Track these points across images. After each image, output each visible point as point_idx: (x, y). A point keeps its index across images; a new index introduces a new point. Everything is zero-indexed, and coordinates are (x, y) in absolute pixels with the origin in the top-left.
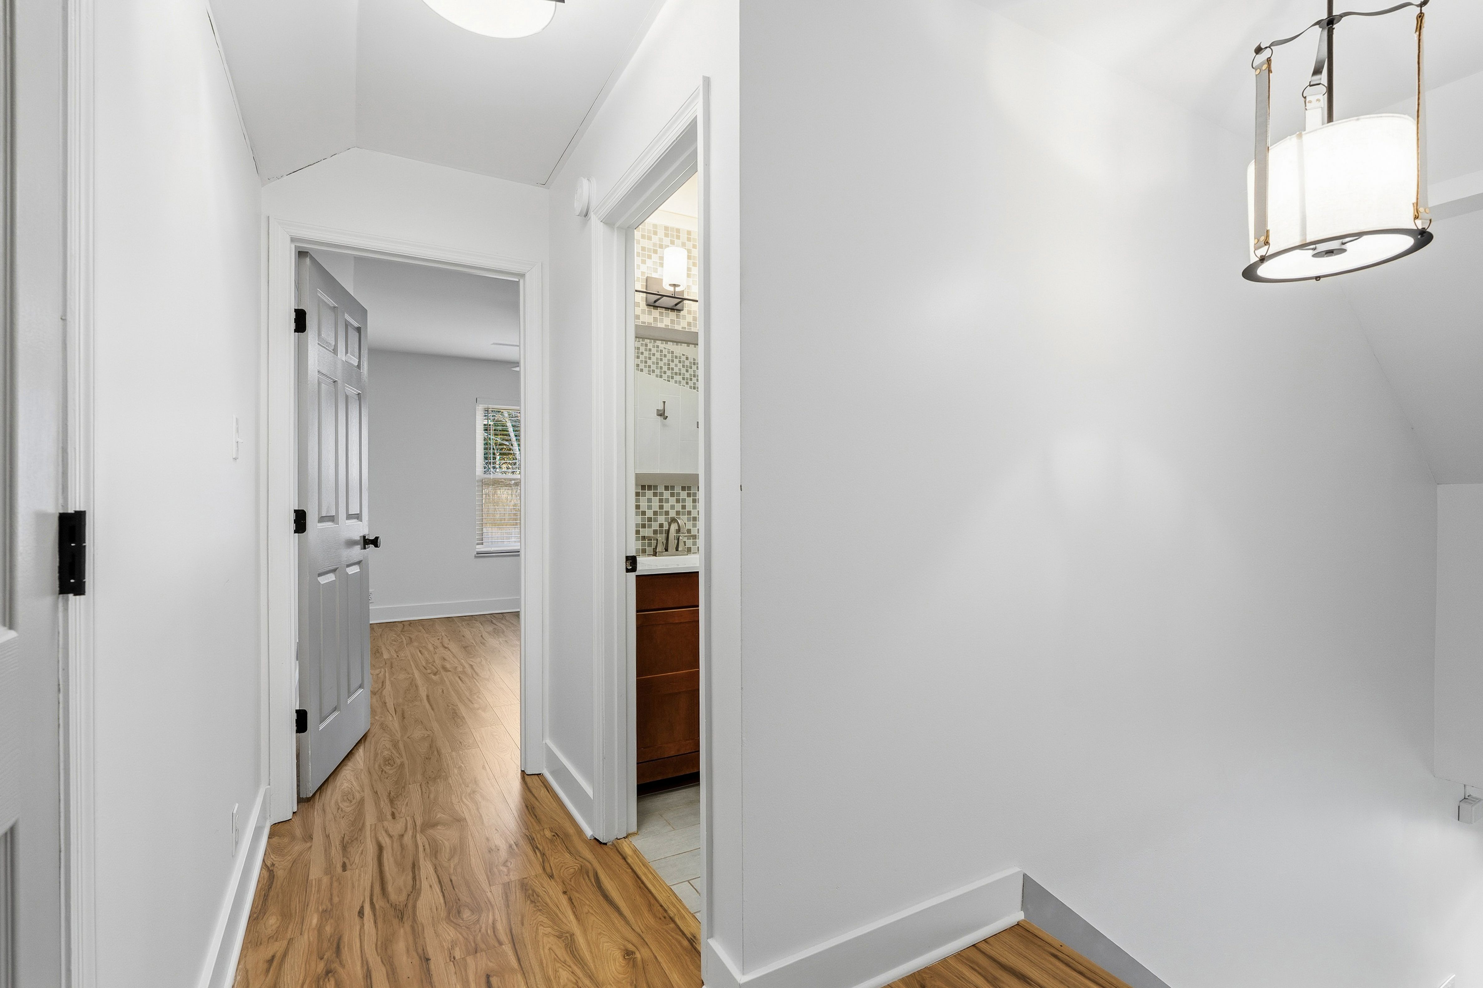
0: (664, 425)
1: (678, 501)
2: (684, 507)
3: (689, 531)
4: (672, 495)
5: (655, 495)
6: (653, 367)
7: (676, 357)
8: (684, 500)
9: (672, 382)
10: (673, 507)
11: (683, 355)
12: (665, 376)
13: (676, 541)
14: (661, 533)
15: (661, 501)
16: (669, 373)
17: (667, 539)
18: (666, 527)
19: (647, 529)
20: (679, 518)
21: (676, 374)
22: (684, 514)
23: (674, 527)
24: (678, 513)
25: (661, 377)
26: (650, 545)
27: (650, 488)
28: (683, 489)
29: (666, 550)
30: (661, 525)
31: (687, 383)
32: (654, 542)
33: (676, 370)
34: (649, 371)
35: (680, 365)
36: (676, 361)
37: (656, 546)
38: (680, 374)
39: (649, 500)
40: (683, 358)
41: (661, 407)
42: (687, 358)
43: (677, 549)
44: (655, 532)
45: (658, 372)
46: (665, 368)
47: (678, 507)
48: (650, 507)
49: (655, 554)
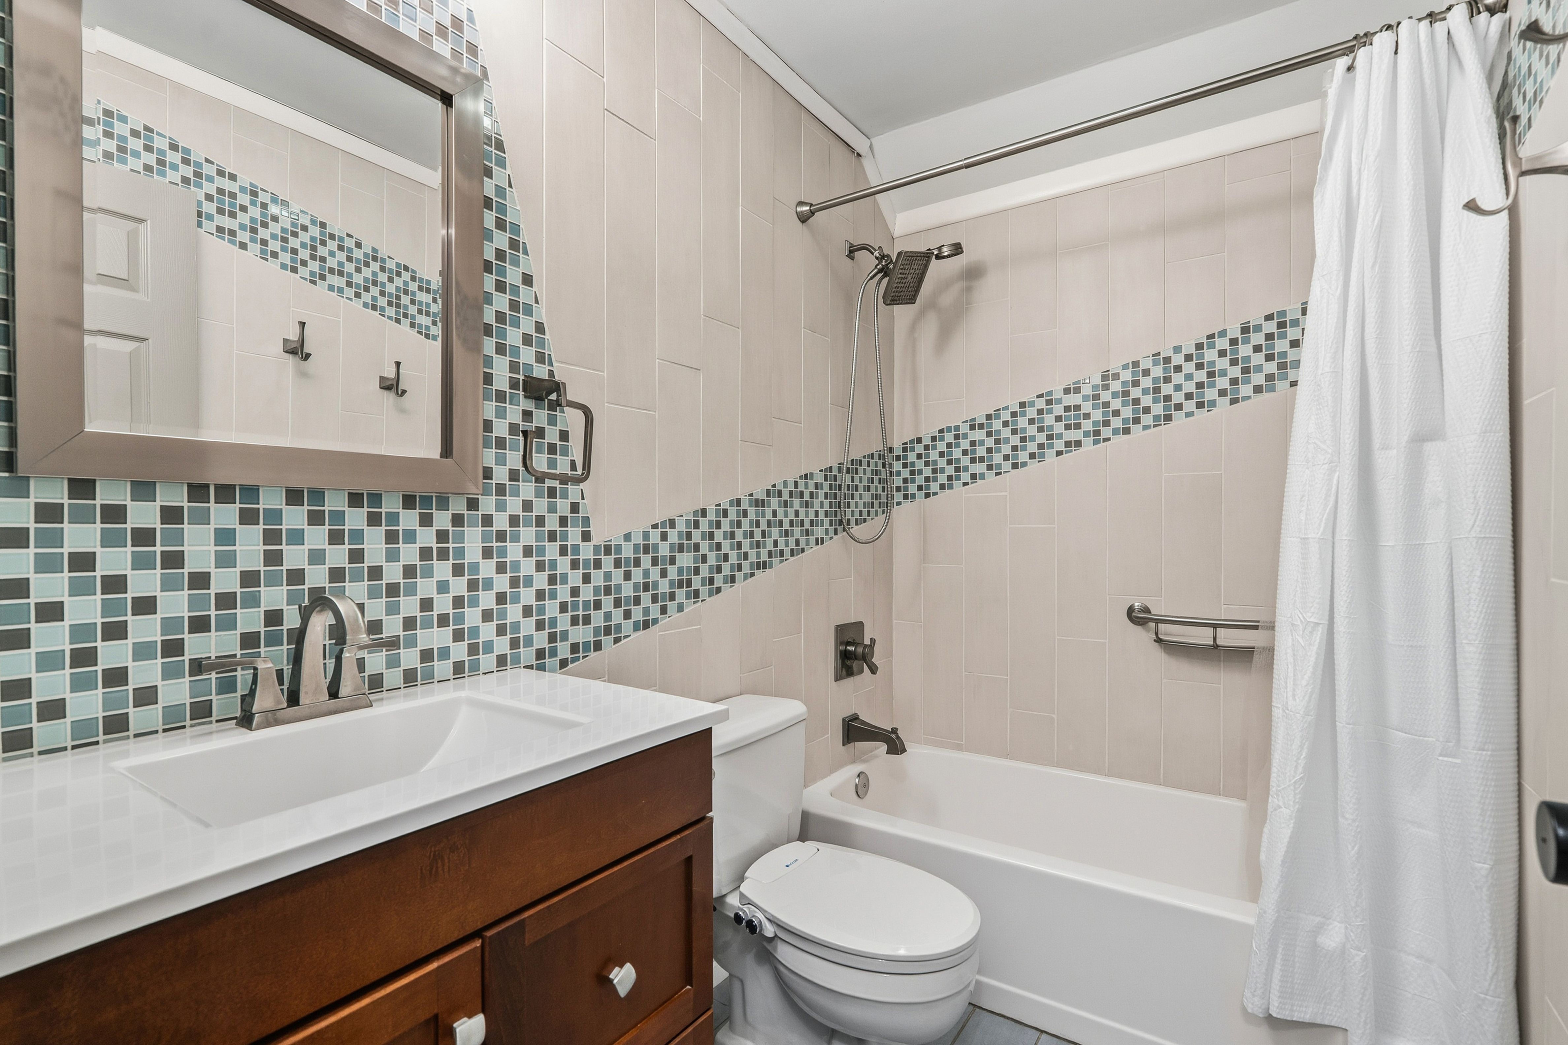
0: (303, 374)
1: (336, 538)
2: (356, 556)
3: (375, 627)
4: (315, 519)
5: (248, 517)
6: (275, 245)
7: (332, 237)
8: (357, 536)
9: (322, 286)
10: (317, 557)
11: (348, 235)
12: (304, 272)
13: (331, 663)
14: (273, 640)
15: (272, 537)
16: (314, 266)
17: (297, 659)
18: (292, 620)
19: (213, 633)
20: (341, 593)
21: (331, 271)
22: (357, 577)
23: (320, 623)
24: (337, 575)
25: (294, 270)
26: (227, 686)
27: (225, 493)
28: (355, 500)
29: (293, 699)
30: (274, 617)
31: (358, 295)
32: (242, 676)
33: (332, 263)
34: (263, 252)
35: (341, 256)
36: (332, 245)
37: (252, 692)
38: (341, 273)
39: (225, 536)
40: (349, 243)
41: (293, 335)
42: (358, 245)
43: (334, 693)
44: (249, 640)
45: (286, 257)
46: (305, 254)
47: (338, 556)
48: (225, 560)
49: (246, 721)
